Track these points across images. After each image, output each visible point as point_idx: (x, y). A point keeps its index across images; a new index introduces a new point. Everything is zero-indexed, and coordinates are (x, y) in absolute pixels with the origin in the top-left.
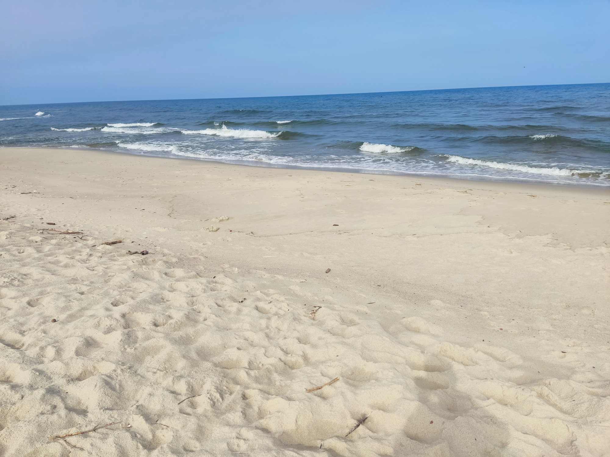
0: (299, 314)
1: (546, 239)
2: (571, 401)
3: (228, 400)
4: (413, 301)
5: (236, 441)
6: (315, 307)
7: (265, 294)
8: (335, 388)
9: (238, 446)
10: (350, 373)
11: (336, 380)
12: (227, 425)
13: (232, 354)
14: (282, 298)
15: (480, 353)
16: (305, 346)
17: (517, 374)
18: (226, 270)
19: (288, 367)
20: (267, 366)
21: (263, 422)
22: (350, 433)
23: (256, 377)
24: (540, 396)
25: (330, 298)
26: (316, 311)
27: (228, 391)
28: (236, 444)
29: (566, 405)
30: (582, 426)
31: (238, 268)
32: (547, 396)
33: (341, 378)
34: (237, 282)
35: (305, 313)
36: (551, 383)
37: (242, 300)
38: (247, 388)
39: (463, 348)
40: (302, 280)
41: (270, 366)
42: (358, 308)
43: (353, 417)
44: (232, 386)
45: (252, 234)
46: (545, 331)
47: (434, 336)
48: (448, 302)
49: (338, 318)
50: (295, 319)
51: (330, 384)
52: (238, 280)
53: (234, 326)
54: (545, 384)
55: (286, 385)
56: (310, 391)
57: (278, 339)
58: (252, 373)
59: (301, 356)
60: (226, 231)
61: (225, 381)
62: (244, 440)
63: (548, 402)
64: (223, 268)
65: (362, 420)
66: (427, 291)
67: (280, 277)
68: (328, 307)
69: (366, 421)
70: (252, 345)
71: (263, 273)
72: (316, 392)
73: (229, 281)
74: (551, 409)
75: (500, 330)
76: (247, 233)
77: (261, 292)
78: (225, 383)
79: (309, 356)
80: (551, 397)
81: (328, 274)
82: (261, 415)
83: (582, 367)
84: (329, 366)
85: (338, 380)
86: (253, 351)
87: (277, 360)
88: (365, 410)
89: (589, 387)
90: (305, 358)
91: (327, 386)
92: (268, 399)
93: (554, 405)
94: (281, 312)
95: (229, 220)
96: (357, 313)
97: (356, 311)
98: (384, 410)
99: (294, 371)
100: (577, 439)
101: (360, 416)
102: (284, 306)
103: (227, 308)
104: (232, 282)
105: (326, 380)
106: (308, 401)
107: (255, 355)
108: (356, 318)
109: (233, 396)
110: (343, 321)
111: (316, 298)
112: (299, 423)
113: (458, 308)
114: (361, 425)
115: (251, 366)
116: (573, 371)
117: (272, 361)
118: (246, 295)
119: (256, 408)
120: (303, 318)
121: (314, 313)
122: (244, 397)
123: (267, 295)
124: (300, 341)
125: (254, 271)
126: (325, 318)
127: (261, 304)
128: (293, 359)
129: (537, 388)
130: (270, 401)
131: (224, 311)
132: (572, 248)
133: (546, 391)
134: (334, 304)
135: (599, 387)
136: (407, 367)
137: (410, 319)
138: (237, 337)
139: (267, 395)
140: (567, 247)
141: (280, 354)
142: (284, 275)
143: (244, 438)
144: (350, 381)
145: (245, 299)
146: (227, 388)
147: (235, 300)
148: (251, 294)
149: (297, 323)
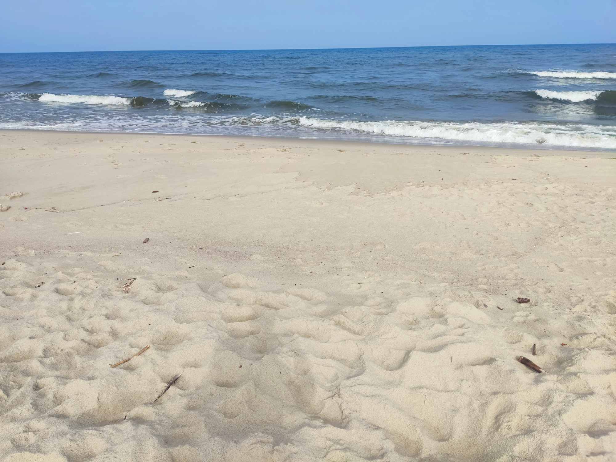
0: (110, 290)
1: (350, 189)
2: (361, 323)
3: (16, 395)
4: (234, 259)
5: (23, 436)
6: (130, 279)
7: (68, 274)
8: (145, 356)
9: (26, 439)
10: (162, 339)
11: (146, 348)
12: (12, 422)
13: (23, 345)
14: (90, 276)
15: (291, 297)
16: (113, 321)
17: (321, 308)
18: (19, 253)
19: (92, 347)
20: (67, 350)
21: (59, 409)
22: (159, 397)
23: (52, 364)
24: (338, 324)
25: (147, 268)
26: (131, 283)
27: (16, 386)
28: (23, 438)
29: (357, 328)
30: (368, 342)
31: (34, 250)
32: (343, 323)
33: (151, 346)
34: (32, 265)
35: (118, 287)
36: (347, 311)
37: (39, 285)
38: (40, 377)
39: (276, 294)
40: (115, 254)
41: (71, 350)
42: (178, 273)
43: (163, 381)
44: (20, 378)
45: (53, 210)
46: (346, 269)
47: (252, 288)
48: (267, 255)
49: (153, 287)
50: (103, 296)
51: (139, 354)
52: (34, 263)
53: (26, 314)
54: (342, 313)
55: (89, 366)
56: (115, 366)
57: (83, 319)
58: (48, 361)
59: (109, 332)
60: (19, 209)
61: (12, 376)
62: (34, 432)
63: (344, 328)
64: (15, 252)
65: (174, 381)
66: (248, 248)
67: (89, 254)
68: (144, 278)
69: (178, 380)
70: (49, 331)
71: (67, 251)
72: (122, 366)
73: (22, 266)
74: (346, 333)
75: (310, 274)
76: (48, 209)
77: (63, 273)
78: (11, 377)
79: (118, 331)
80: (346, 323)
81: (145, 244)
82: (57, 401)
83: (374, 293)
84: (139, 336)
85: (149, 348)
86: (49, 337)
87: (78, 342)
88: (176, 370)
89: (377, 309)
90: (114, 334)
91: (135, 357)
92: (65, 384)
93: (349, 330)
94: (88, 291)
95: (23, 196)
96: (177, 278)
97: (175, 277)
98: (195, 367)
99: (99, 349)
100: (364, 353)
101: (170, 379)
102: (92, 284)
103: (19, 296)
104: (26, 266)
105: (135, 351)
106: (112, 376)
107: (52, 341)
108: (174, 284)
109: (22, 390)
110: (159, 289)
111: (131, 270)
112: (102, 400)
113: (276, 259)
114: (171, 387)
115: (46, 354)
116: (366, 298)
117: (72, 343)
118: (43, 278)
119: (51, 397)
120: (114, 293)
121: (128, 286)
122: (37, 387)
123: (71, 275)
124: (108, 317)
125: (56, 251)
126: (138, 289)
127: (62, 286)
128: (99, 338)
129: (336, 318)
130: (68, 385)
131: (14, 300)
132: (370, 195)
133: (342, 318)
134: (152, 274)
135: (385, 307)
136: (222, 321)
137: (229, 276)
138: (29, 326)
139: (65, 380)
140: (367, 194)
141: (84, 335)
142: (94, 252)
143: (34, 430)
144: (162, 346)
145: (43, 283)
146: (14, 382)
147: (29, 286)
148: (50, 276)
149: (106, 300)
